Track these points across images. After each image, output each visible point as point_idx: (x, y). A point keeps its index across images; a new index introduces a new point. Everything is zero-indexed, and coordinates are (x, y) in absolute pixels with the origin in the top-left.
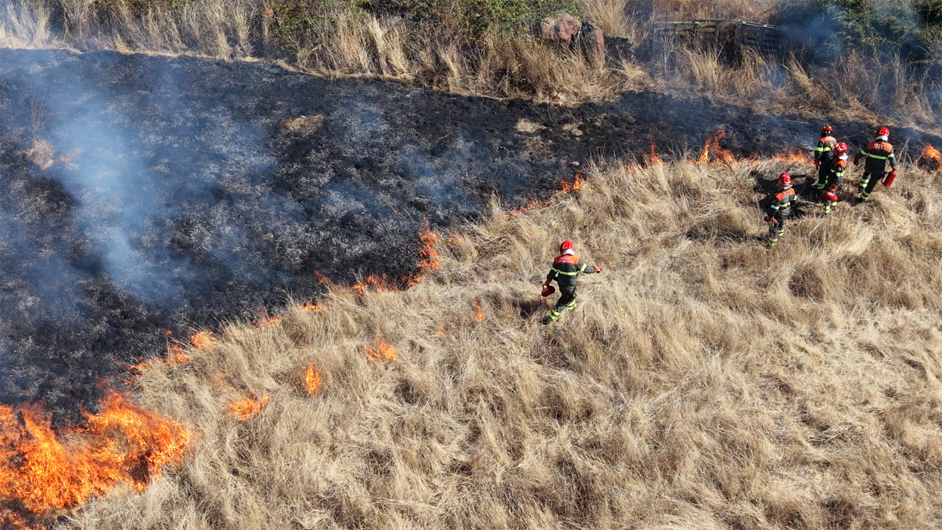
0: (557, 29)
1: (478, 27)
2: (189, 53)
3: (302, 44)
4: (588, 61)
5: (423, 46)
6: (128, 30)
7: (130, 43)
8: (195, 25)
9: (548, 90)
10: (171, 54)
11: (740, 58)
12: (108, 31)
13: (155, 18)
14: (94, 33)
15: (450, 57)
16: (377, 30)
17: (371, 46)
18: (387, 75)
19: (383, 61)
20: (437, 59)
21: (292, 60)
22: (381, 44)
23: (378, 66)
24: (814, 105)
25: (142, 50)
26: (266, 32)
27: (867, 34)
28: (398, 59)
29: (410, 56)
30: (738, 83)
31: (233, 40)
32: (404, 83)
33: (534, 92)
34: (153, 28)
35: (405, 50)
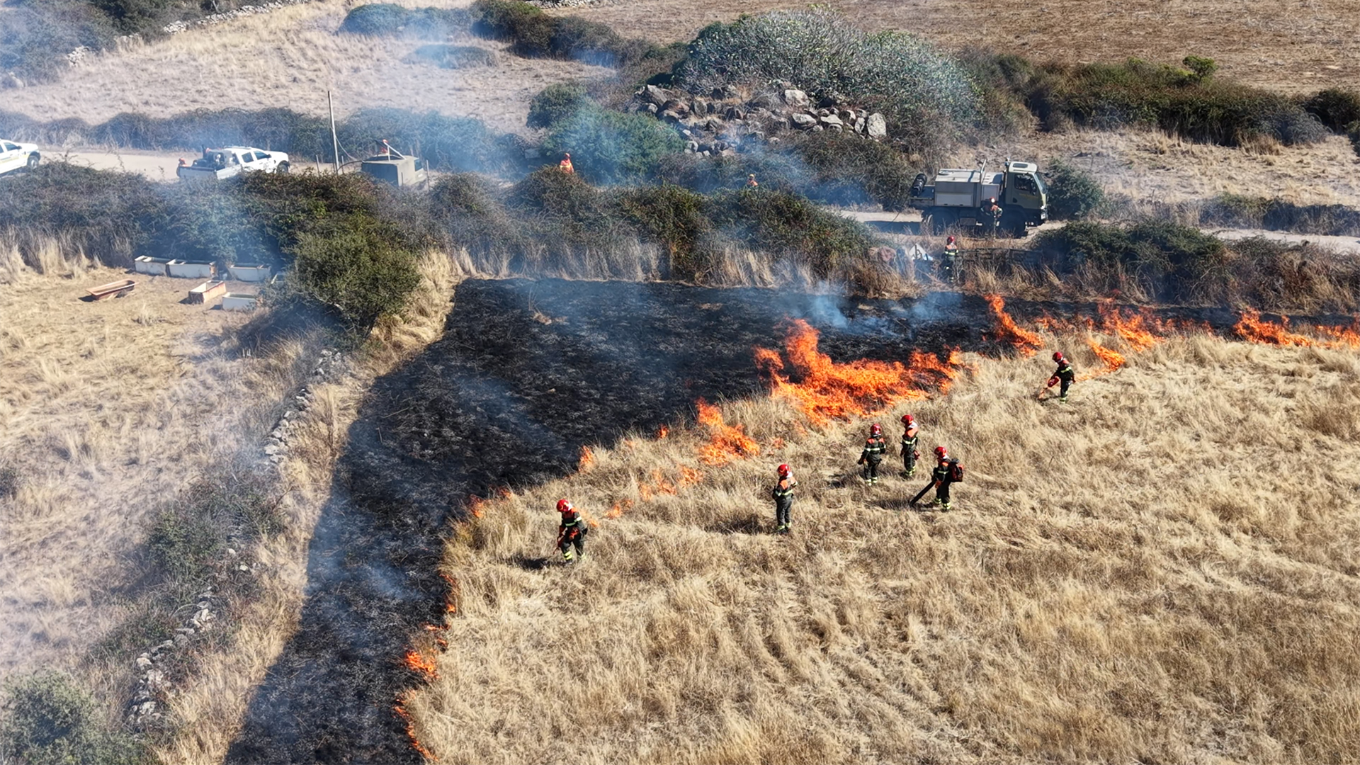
1: (825, 253)
2: (615, 279)
3: (699, 269)
5: (785, 267)
6: (570, 265)
7: (571, 274)
8: (620, 260)
9: (877, 290)
10: (600, 280)
11: (1011, 273)
12: (556, 266)
13: (591, 256)
14: (545, 268)
15: (806, 272)
16: (751, 258)
17: (748, 267)
18: (759, 285)
19: (756, 277)
20: (795, 276)
21: (692, 279)
22: (754, 267)
23: (753, 280)
24: (1065, 295)
25: (580, 277)
26: (671, 262)
27: (1097, 248)
28: (767, 275)
29: (775, 273)
30: (1010, 285)
31: (646, 269)
32: (773, 291)
33: (867, 292)
34: (589, 264)
35: (771, 269)
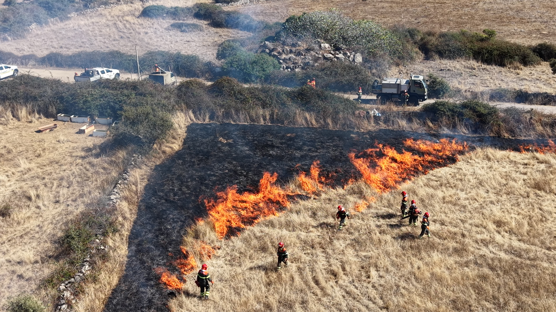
0: (359, 113)
1: (337, 113)
2: (252, 123)
3: (286, 119)
4: (369, 121)
5: (321, 119)
6: (234, 118)
7: (234, 121)
8: (254, 115)
9: (358, 128)
10: (246, 124)
11: (412, 121)
12: (228, 118)
13: (242, 114)
14: (224, 118)
15: (329, 121)
16: (307, 115)
17: (306, 119)
18: (311, 126)
19: (309, 123)
20: (325, 122)
21: (283, 123)
22: (309, 119)
23: (308, 124)
24: (434, 131)
25: (238, 123)
26: (275, 117)
27: (447, 112)
28: (314, 122)
29: (317, 121)
30: (412, 126)
31: (265, 119)
32: (316, 128)
33: (354, 129)
34: (242, 117)
35: (316, 120)
